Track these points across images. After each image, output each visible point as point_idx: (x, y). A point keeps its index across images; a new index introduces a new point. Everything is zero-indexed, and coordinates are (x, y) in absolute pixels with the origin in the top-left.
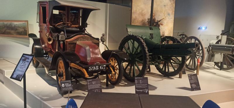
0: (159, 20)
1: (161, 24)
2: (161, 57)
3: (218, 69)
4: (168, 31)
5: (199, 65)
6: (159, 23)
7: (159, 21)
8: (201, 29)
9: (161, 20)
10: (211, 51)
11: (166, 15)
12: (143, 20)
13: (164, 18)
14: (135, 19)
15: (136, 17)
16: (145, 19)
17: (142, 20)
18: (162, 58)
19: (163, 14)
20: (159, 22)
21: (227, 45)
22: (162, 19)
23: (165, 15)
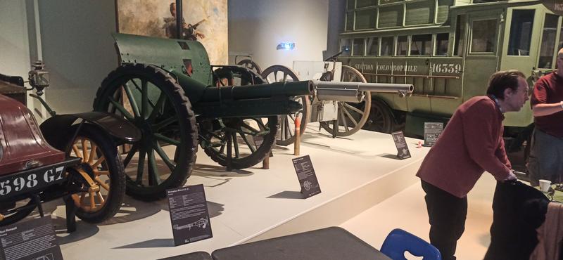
0: (193, 25)
1: (200, 35)
2: (220, 121)
3: (328, 136)
4: (217, 52)
5: (299, 132)
6: (195, 32)
7: (195, 27)
8: (285, 48)
9: (197, 25)
10: (316, 98)
11: (208, 12)
12: (151, 23)
13: (206, 19)
14: (128, 19)
15: (131, 12)
16: (158, 20)
17: (148, 21)
18: (222, 125)
19: (201, 8)
20: (195, 29)
21: (343, 83)
22: (201, 22)
23: (206, 12)
